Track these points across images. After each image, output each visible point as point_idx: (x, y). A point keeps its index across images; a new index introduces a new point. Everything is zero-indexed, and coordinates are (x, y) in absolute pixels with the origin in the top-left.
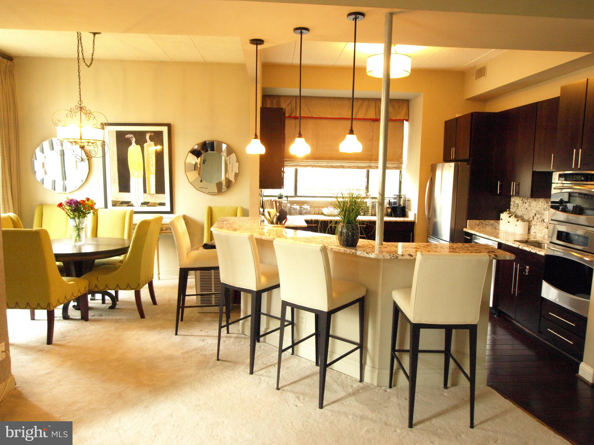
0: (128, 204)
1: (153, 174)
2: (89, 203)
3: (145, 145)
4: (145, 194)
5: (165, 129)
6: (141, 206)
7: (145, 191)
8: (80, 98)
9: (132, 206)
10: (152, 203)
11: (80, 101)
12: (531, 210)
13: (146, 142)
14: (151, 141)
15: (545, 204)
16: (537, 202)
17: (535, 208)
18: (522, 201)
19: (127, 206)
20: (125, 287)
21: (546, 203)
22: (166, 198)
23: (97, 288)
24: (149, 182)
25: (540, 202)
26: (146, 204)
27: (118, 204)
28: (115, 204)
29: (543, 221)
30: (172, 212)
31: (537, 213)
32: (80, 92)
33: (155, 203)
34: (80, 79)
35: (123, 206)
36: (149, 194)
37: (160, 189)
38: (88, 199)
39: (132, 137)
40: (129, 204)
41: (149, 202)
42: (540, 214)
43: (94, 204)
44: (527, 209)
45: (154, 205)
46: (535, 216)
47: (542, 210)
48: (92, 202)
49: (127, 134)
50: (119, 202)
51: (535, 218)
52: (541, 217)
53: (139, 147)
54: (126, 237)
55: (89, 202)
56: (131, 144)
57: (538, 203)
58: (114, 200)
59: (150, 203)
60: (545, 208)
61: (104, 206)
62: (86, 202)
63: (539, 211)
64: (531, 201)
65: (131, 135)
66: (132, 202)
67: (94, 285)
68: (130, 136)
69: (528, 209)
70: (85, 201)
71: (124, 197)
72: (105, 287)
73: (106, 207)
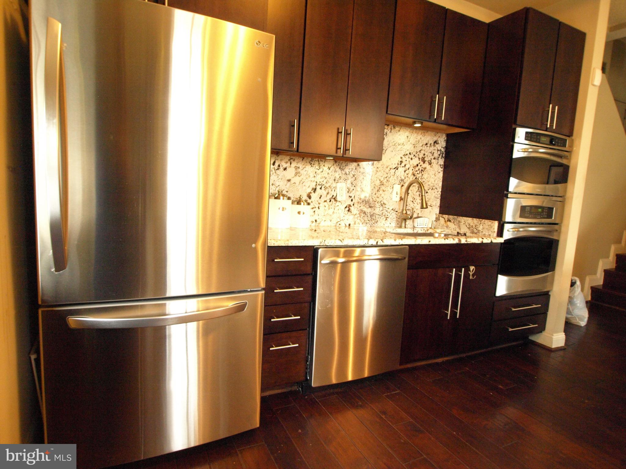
12: (302, 182)
15: (335, 171)
16: (317, 167)
17: (313, 179)
18: (274, 164)
21: (338, 169)
25: (326, 168)
29: (332, 200)
31: (318, 187)
42: (326, 188)
44: (289, 180)
46: (314, 192)
47: (331, 181)
51: (314, 196)
52: (328, 193)
57: (321, 170)
60: (338, 177)
63: (324, 183)
64: (300, 165)
69: (292, 181)
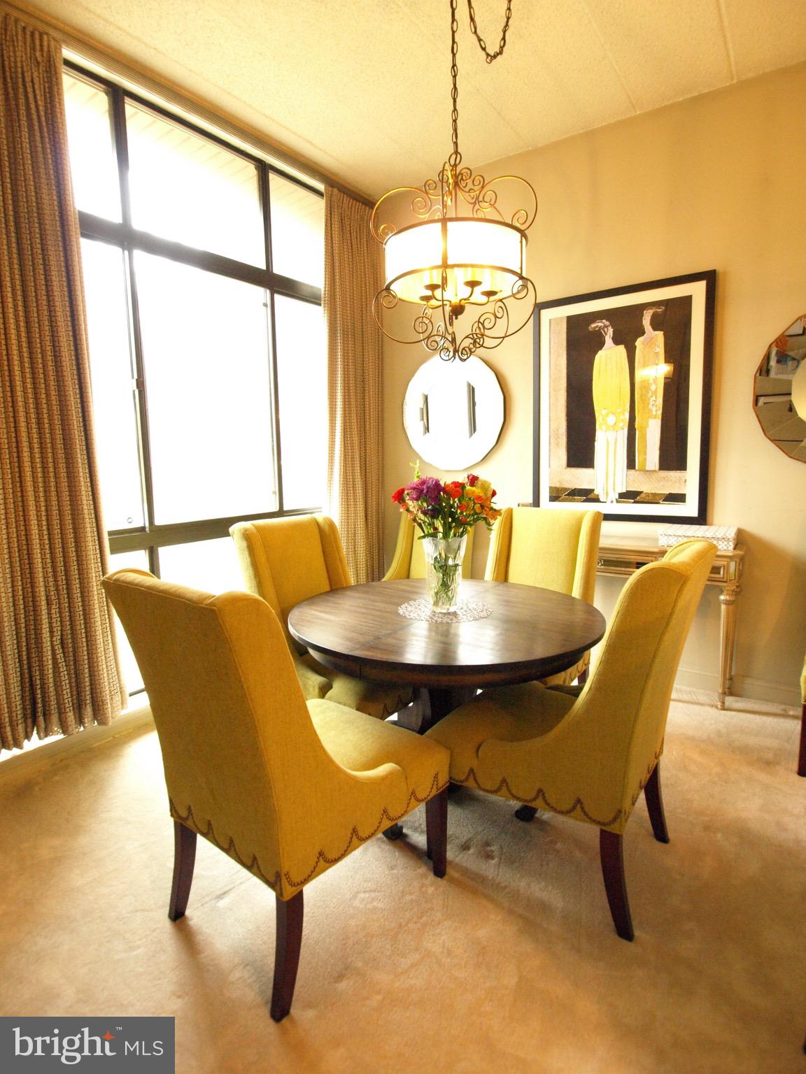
0: (587, 495)
1: (655, 417)
2: (474, 492)
3: (639, 342)
4: (632, 472)
5: (697, 291)
6: (617, 502)
7: (631, 464)
8: (456, 144)
9: (597, 500)
10: (648, 495)
11: (456, 152)
13: (642, 333)
14: (655, 329)
19: (585, 501)
20: (569, 807)
22: (689, 481)
23: (475, 779)
24: (644, 437)
26: (630, 496)
27: (563, 496)
28: (556, 496)
30: (702, 518)
32: (455, 121)
33: (655, 495)
34: (455, 77)
35: (574, 501)
36: (640, 470)
37: (673, 457)
38: (473, 480)
39: (606, 326)
40: (590, 496)
41: (642, 492)
43: (490, 493)
45: (653, 499)
48: (485, 486)
49: (594, 322)
50: (566, 489)
53: (621, 349)
54: (576, 593)
55: (474, 488)
56: (601, 344)
58: (553, 486)
59: (642, 495)
61: (531, 500)
62: (468, 487)
65: (604, 321)
66: (596, 492)
67: (467, 770)
68: (600, 324)
70: (462, 486)
71: (580, 478)
72: (501, 786)
73: (536, 503)
